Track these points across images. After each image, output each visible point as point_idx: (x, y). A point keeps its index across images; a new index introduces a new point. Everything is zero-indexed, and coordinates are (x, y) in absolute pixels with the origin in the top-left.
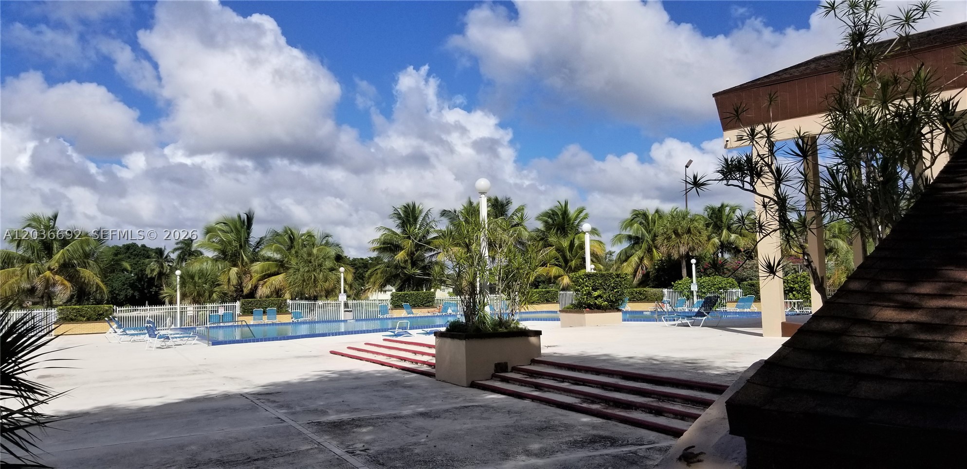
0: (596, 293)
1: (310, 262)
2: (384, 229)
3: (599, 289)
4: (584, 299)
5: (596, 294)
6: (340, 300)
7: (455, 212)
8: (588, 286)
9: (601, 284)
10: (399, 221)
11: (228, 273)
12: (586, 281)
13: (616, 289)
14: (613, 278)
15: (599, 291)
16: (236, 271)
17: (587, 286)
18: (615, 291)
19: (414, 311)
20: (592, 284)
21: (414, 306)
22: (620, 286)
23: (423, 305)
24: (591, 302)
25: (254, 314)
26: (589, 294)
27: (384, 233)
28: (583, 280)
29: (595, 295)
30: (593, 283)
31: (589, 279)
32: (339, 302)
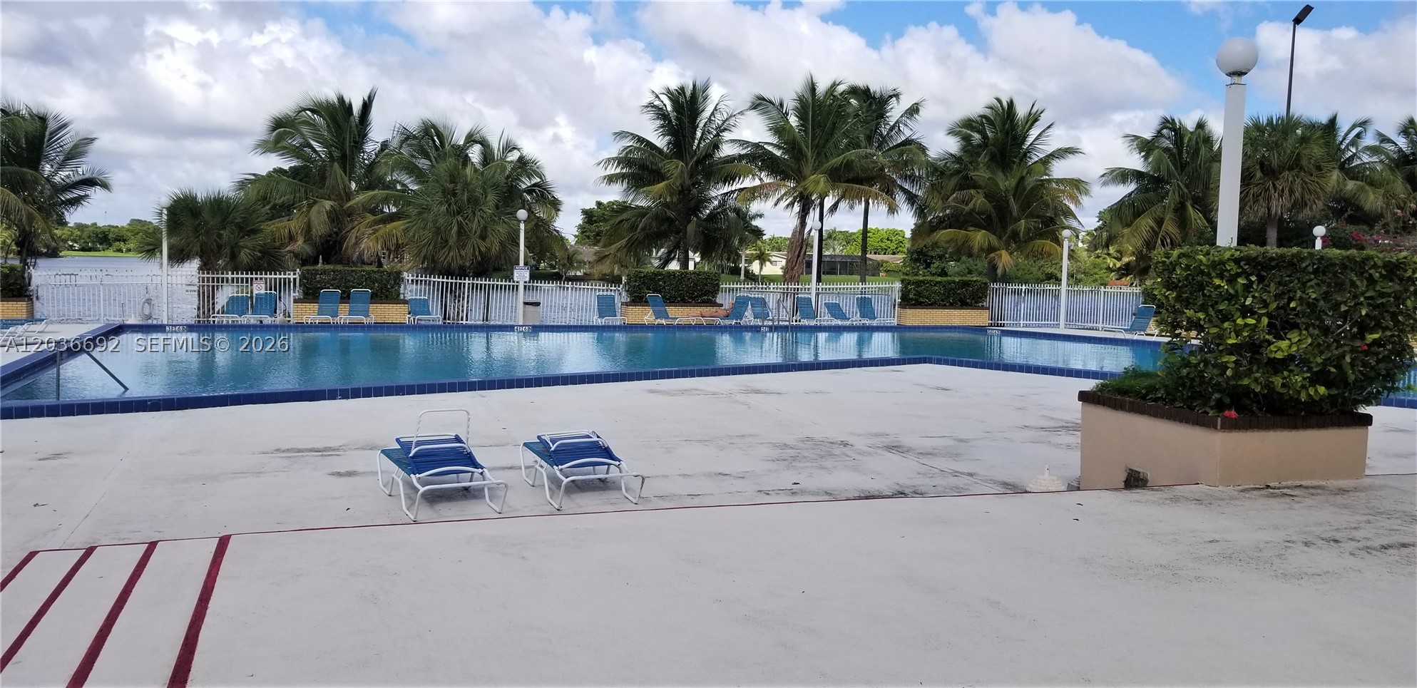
0: (1284, 344)
1: (454, 195)
2: (631, 137)
3: (1295, 326)
4: (1224, 367)
5: (1282, 348)
6: (515, 279)
7: (781, 105)
8: (1253, 313)
9: (1312, 306)
10: (659, 123)
11: (308, 211)
12: (1248, 287)
13: (1372, 331)
14: (1371, 281)
15: (1294, 336)
16: (328, 208)
17: (1246, 311)
18: (1371, 337)
19: (673, 311)
20: (1273, 306)
21: (672, 301)
22: (1394, 316)
23: (693, 299)
24: (1254, 382)
25: (350, 301)
26: (1253, 348)
27: (631, 144)
28: (1232, 281)
29: (1279, 355)
30: (1277, 297)
31: (1261, 279)
32: (515, 284)
